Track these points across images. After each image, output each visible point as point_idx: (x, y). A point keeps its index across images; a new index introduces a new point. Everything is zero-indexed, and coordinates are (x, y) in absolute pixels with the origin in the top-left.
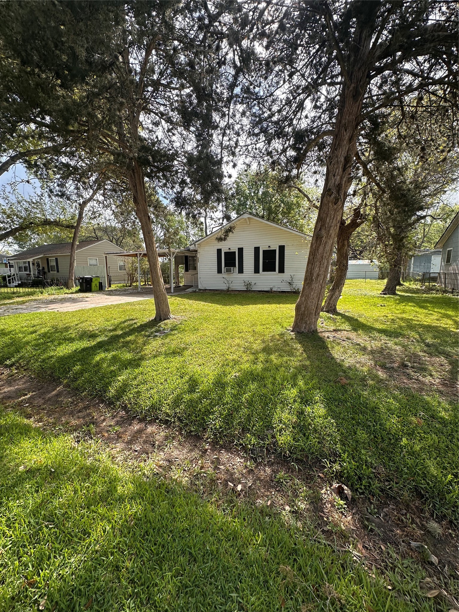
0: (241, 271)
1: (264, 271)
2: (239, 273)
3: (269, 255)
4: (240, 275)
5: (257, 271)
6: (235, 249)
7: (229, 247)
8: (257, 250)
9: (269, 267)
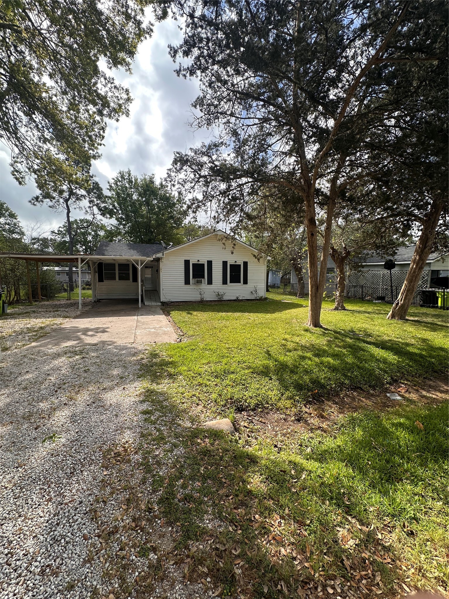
0: (210, 282)
1: (231, 282)
2: (208, 284)
3: (235, 268)
4: (210, 286)
5: (225, 282)
6: (203, 260)
7: (199, 259)
8: (225, 263)
9: (235, 279)
